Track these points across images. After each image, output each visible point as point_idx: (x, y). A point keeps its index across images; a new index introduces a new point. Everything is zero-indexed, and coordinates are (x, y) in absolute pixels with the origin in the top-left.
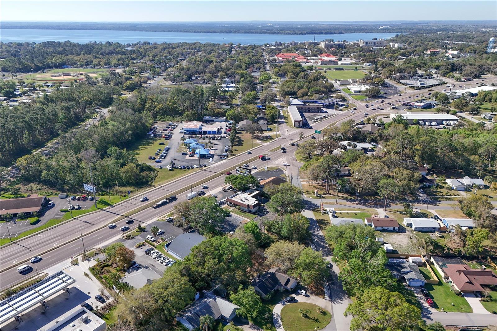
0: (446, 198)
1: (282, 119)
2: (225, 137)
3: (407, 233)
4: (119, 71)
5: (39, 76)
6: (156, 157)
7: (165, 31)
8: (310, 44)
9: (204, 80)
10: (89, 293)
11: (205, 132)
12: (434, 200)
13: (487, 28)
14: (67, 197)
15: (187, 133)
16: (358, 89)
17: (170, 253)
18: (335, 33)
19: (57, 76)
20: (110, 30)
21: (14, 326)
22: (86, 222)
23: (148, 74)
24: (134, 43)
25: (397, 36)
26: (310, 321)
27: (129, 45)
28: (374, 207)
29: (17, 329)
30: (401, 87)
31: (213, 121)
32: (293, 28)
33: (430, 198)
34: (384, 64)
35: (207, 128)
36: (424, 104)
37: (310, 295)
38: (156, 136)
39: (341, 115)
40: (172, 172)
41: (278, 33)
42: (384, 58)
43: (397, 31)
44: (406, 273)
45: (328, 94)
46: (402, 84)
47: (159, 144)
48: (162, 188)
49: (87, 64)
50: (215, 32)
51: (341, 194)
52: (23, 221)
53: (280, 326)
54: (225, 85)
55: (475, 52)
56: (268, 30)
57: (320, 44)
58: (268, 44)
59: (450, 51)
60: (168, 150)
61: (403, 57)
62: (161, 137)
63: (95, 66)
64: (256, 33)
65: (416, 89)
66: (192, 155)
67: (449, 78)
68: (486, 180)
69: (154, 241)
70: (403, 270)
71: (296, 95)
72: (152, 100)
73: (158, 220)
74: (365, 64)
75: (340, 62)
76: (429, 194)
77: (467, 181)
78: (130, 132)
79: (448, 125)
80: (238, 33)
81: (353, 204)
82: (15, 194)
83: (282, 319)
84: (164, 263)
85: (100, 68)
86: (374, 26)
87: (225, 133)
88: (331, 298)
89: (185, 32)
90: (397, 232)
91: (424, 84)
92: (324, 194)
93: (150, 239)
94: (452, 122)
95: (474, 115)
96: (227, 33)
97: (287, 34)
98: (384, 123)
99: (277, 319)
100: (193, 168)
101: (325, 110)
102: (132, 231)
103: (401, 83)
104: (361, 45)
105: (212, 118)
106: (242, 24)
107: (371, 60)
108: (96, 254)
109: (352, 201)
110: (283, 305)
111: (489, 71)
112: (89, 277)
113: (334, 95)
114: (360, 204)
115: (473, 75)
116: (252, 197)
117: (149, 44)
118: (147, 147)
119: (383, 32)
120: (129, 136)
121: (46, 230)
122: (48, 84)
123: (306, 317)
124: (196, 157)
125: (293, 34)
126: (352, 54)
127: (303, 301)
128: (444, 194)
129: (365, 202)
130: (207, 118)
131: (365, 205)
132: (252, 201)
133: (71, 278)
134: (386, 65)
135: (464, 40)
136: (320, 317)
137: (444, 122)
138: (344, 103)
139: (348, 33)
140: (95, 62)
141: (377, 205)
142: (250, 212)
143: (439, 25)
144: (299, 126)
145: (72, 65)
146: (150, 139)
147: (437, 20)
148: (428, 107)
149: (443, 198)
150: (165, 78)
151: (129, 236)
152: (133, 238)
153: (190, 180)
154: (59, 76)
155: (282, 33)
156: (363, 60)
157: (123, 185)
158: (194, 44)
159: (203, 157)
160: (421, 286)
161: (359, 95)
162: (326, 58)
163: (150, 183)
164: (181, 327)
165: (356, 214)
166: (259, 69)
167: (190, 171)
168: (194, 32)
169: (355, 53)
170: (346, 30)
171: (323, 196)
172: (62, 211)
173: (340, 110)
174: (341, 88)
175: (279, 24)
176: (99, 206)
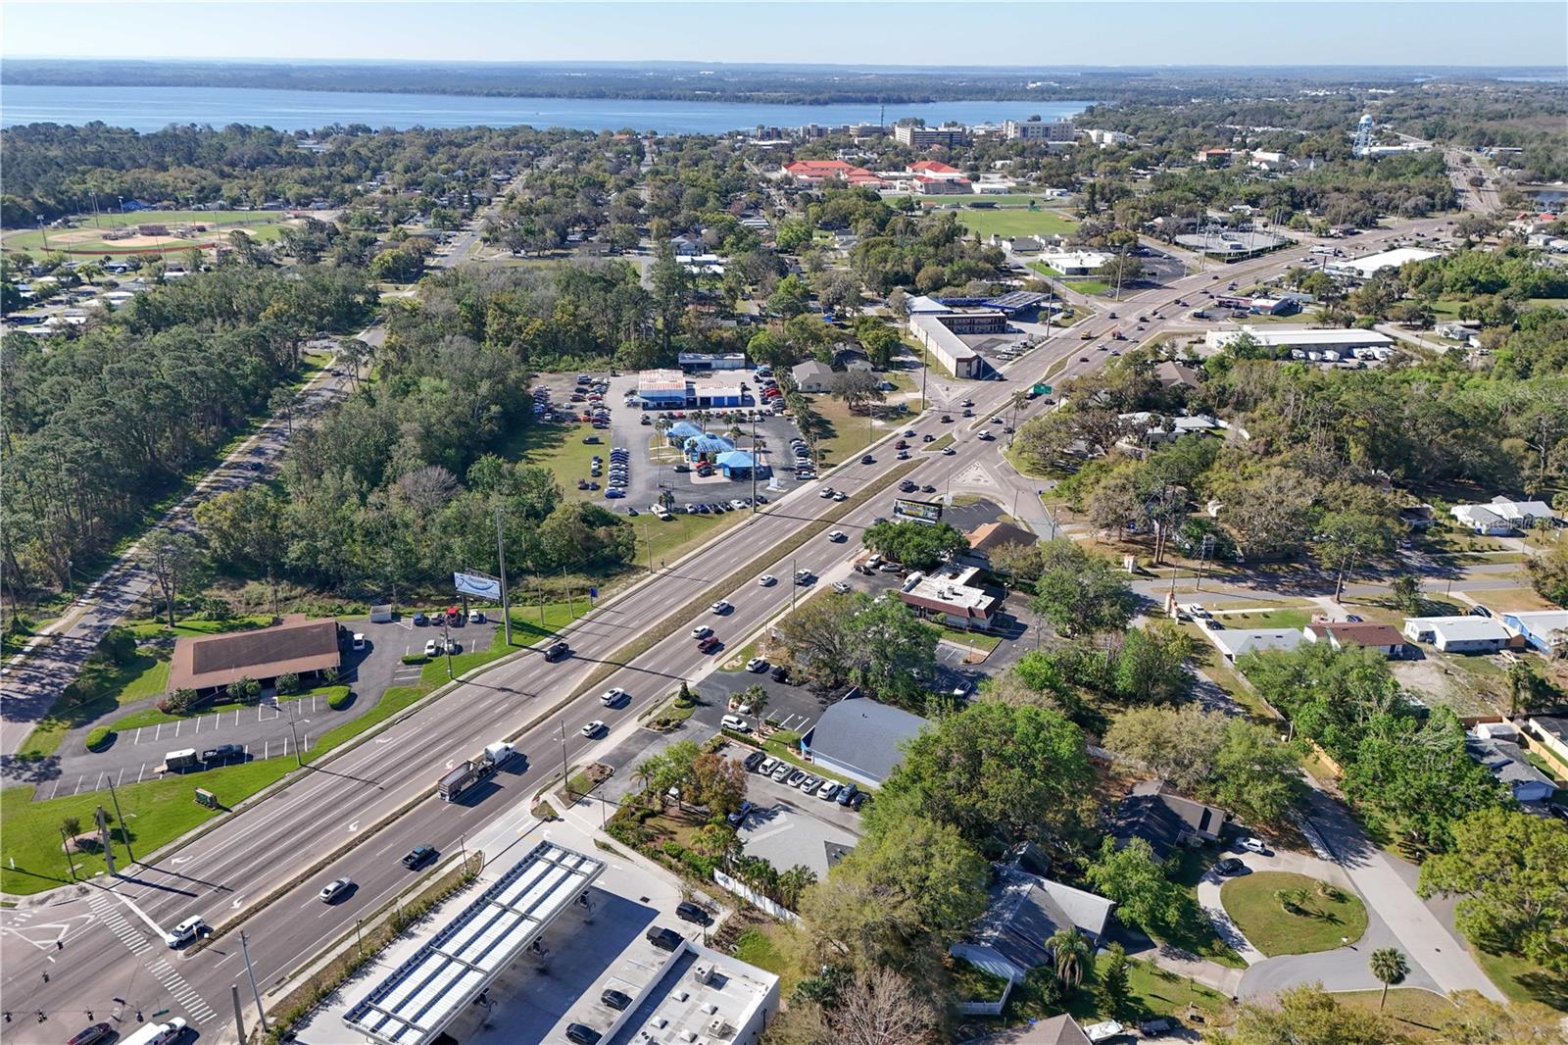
0: (1476, 559)
1: (906, 354)
2: (772, 415)
3: (1430, 659)
4: (324, 216)
5: (59, 237)
6: (599, 481)
7: (391, 92)
8: (865, 132)
9: (613, 241)
10: (645, 900)
11: (706, 402)
12: (1447, 566)
13: (1316, 87)
14: (396, 616)
15: (651, 404)
16: (1076, 264)
17: (819, 762)
18: (910, 101)
19: (122, 237)
20: (208, 85)
21: (474, 1021)
22: (504, 690)
23: (420, 225)
24: (320, 128)
25: (1091, 110)
26: (1312, 920)
27: (303, 135)
28: (1301, 593)
29: (488, 1027)
30: (1186, 257)
31: (707, 366)
32: (782, 86)
33: (1434, 560)
34: (1107, 191)
35: (704, 388)
36: (1275, 302)
37: (1271, 849)
38: (559, 418)
39: (1065, 338)
40: (671, 525)
41: (747, 100)
42: (1090, 173)
43: (1079, 95)
44: (1498, 768)
45: (998, 279)
46: (1183, 246)
47: (585, 442)
48: (675, 573)
49: (206, 197)
50: (552, 95)
51: (1196, 564)
52: (300, 700)
53: (1241, 943)
54: (688, 259)
55: (1324, 156)
56: (714, 91)
57: (893, 133)
58: (739, 134)
59: (1259, 154)
60: (621, 457)
61: (1141, 171)
62: (576, 419)
63: (235, 203)
64: (679, 98)
65: (1229, 262)
66: (707, 470)
67: (1295, 228)
68: (1560, 503)
69: (749, 731)
70: (1486, 760)
71: (914, 283)
72: (501, 307)
73: (721, 668)
74: (1048, 191)
75: (976, 187)
76: (1428, 549)
77: (1504, 509)
78: (494, 408)
79: (1366, 357)
80: (625, 97)
81: (1242, 589)
82: (220, 617)
83: (1235, 923)
84: (820, 793)
85: (252, 209)
86: (1009, 80)
87: (764, 402)
88: (1334, 854)
89: (457, 93)
90: (1401, 659)
91: (1239, 247)
92: (1151, 565)
93: (736, 726)
94: (1376, 351)
95: (1416, 328)
96: (590, 97)
97: (772, 102)
98: (1201, 358)
99: (1224, 925)
100: (731, 509)
101: (1016, 325)
102: (663, 706)
103: (1177, 244)
104: (1011, 134)
105: (706, 358)
106: (623, 71)
107: (1064, 178)
108: (596, 781)
109: (1234, 579)
110: (1217, 882)
111: (1391, 208)
112: (616, 853)
113: (1016, 283)
114: (1259, 587)
115: (1357, 218)
116: (966, 584)
117: (368, 130)
118: (550, 451)
119: (1044, 100)
120: (490, 420)
121: (392, 724)
122: (111, 264)
123: (1298, 911)
124: (720, 477)
125: (790, 103)
126: (999, 163)
127: (1264, 869)
128: (1466, 548)
129: (1270, 582)
130: (688, 358)
131: (1275, 589)
132: (976, 599)
133: (584, 859)
134: (1112, 192)
135: (1276, 121)
136: (1335, 907)
137: (1356, 352)
138: (1057, 305)
139: (947, 100)
140: (231, 189)
141: (1306, 587)
142: (975, 629)
143: (1185, 79)
144: (969, 372)
145: (153, 201)
146: (546, 427)
147: (1169, 65)
148: (1287, 310)
149: (1466, 558)
150: (485, 240)
151: (667, 722)
152: (678, 726)
153: (742, 545)
154: (129, 236)
155: (759, 101)
156: (1040, 179)
157: (548, 569)
158: (514, 131)
159: (739, 475)
160: (1544, 800)
161: (1085, 282)
162: (930, 174)
163: (626, 560)
164: (974, 972)
165: (1266, 616)
166: (756, 206)
167: (727, 518)
168: (488, 95)
169: (1005, 158)
170: (937, 91)
171: (1149, 570)
172: (408, 662)
173: (1056, 324)
174: (1022, 260)
175: (736, 71)
176: (517, 638)
